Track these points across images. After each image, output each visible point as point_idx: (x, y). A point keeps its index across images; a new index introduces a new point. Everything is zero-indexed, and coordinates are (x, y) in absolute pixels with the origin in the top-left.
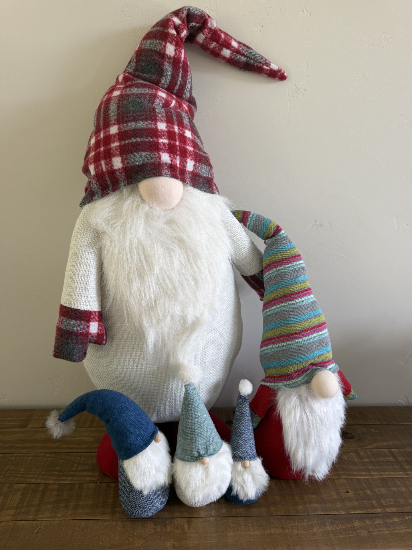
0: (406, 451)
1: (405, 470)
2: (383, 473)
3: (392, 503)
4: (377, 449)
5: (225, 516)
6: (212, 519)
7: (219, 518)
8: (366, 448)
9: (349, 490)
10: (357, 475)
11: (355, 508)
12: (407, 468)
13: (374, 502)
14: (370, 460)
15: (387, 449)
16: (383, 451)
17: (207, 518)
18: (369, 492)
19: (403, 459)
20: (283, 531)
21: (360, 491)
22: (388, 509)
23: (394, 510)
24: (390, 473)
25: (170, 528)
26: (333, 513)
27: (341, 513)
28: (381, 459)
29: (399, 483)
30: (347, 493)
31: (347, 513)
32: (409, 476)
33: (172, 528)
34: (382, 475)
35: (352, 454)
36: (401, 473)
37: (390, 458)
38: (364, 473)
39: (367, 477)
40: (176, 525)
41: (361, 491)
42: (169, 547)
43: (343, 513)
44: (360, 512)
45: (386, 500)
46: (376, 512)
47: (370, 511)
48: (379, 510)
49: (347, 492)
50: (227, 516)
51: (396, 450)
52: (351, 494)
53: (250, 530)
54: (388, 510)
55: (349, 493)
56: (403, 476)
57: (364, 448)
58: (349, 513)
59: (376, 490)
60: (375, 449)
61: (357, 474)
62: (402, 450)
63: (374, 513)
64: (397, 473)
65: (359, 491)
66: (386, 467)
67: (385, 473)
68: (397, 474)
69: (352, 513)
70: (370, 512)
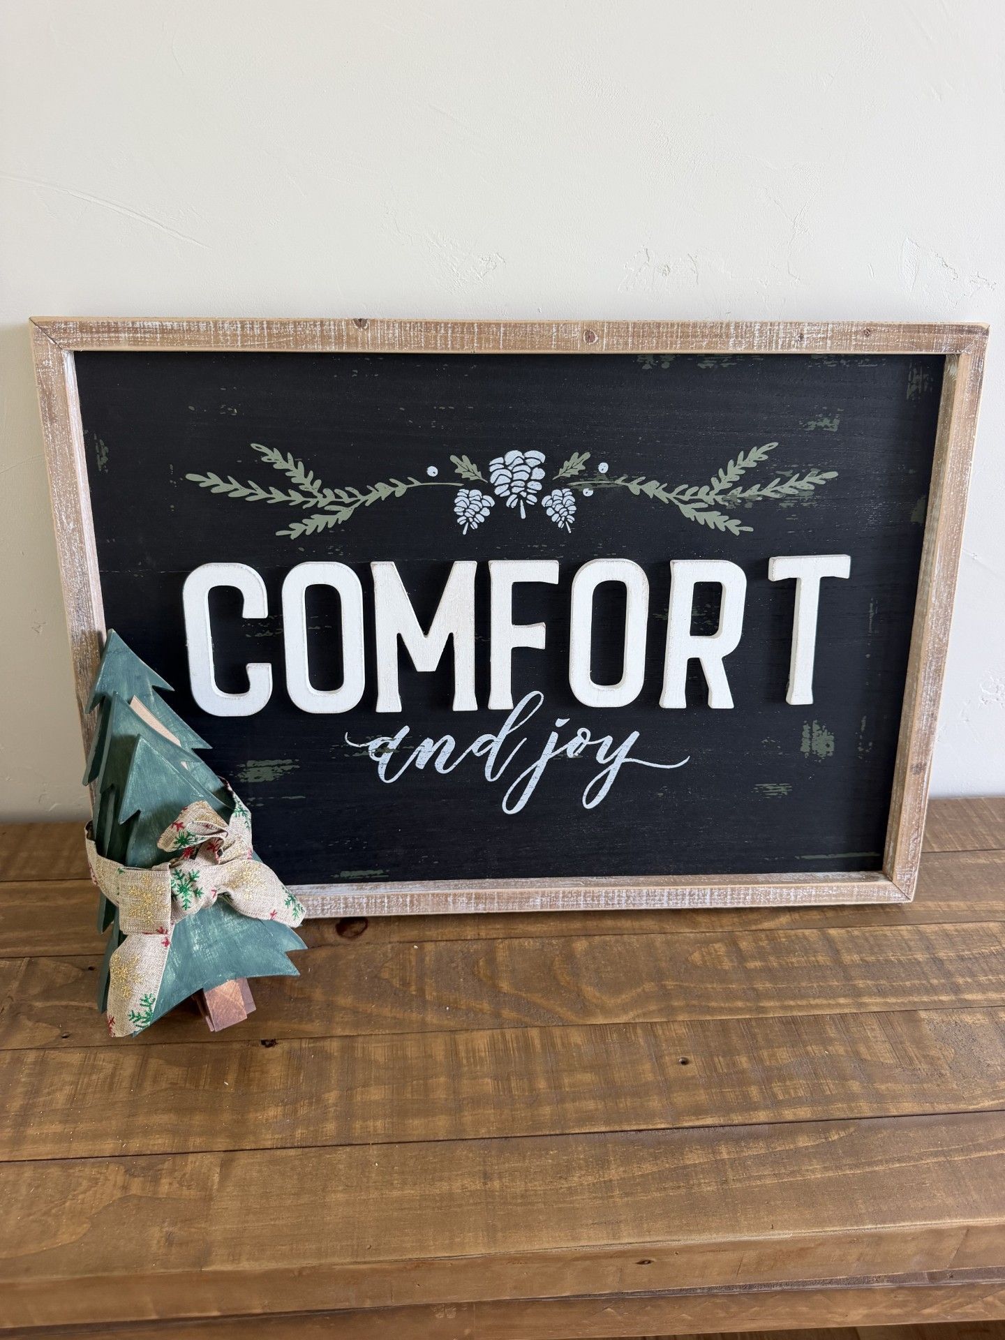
0: (867, 934)
1: (857, 993)
2: (792, 1003)
3: (801, 1093)
4: (789, 931)
5: (330, 1143)
6: (292, 1152)
7: (314, 1149)
8: (760, 927)
9: (690, 1057)
10: (721, 1010)
11: (698, 1111)
12: (861, 986)
13: (754, 1091)
14: (762, 964)
15: (815, 931)
16: (805, 937)
17: (278, 1152)
18: (743, 1061)
19: (856, 957)
20: (485, 1184)
21: (720, 1058)
22: (786, 1112)
23: (804, 1113)
24: (813, 1002)
25: (170, 1184)
26: (635, 1128)
27: (654, 1127)
28: (794, 960)
29: (832, 1032)
30: (683, 1067)
31: (671, 1126)
32: (862, 1010)
33: (176, 1185)
34: (791, 1008)
35: (717, 946)
36: (842, 1001)
37: (820, 958)
38: (740, 1004)
39: (747, 1017)
40: (187, 1176)
41: (722, 1057)
42: (155, 1242)
43: (663, 1126)
44: (709, 1121)
45: (788, 1083)
46: (754, 1121)
47: (737, 1118)
48: (762, 1116)
49: (685, 1062)
50: (335, 1143)
51: (843, 931)
52: (692, 1069)
53: (392, 1184)
54: (789, 1114)
55: (688, 1066)
56: (846, 1011)
57: (754, 928)
58: (677, 1126)
59: (765, 1053)
60: (782, 932)
61: (722, 1008)
62: (856, 933)
63: (746, 1125)
64: (832, 1002)
65: (716, 1059)
66: (804, 984)
67: (799, 1003)
68: (829, 1006)
69: (686, 1124)
70: (736, 1122)
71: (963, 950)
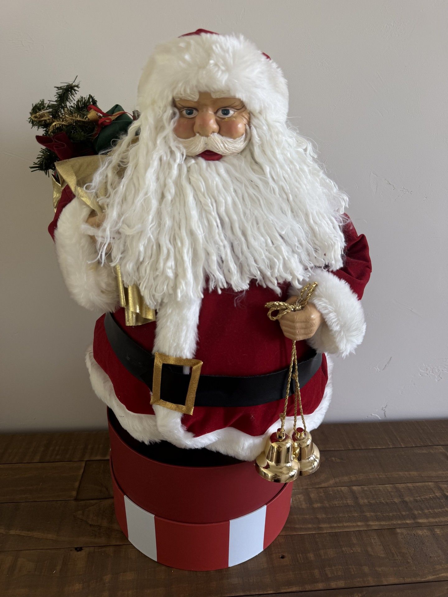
0: (371, 489)
1: (366, 519)
2: (335, 525)
3: (340, 573)
4: (334, 488)
8: (320, 486)
9: (285, 554)
10: (301, 529)
11: (289, 583)
12: (368, 516)
13: (316, 572)
14: (321, 505)
15: (346, 488)
16: (341, 491)
18: (311, 556)
19: (366, 501)
21: (300, 554)
22: (332, 584)
23: (341, 584)
24: (345, 524)
26: (257, 593)
27: (267, 593)
28: (336, 503)
29: (354, 541)
30: (282, 560)
31: (275, 592)
32: (369, 529)
34: (335, 527)
35: (299, 496)
36: (359, 524)
37: (349, 502)
38: (310, 526)
39: (314, 533)
41: (301, 554)
43: (271, 592)
44: (294, 589)
45: (333, 568)
46: (316, 589)
47: (308, 588)
48: (320, 586)
49: (283, 557)
51: (359, 488)
52: (286, 561)
54: (333, 585)
55: (285, 559)
56: (361, 529)
57: (317, 486)
58: (278, 592)
59: (322, 552)
60: (330, 488)
61: (301, 528)
62: (366, 488)
63: (312, 591)
64: (354, 524)
65: (298, 556)
66: (341, 515)
67: (338, 525)
68: (353, 526)
69: (282, 591)
70: (307, 589)
71: (417, 497)
